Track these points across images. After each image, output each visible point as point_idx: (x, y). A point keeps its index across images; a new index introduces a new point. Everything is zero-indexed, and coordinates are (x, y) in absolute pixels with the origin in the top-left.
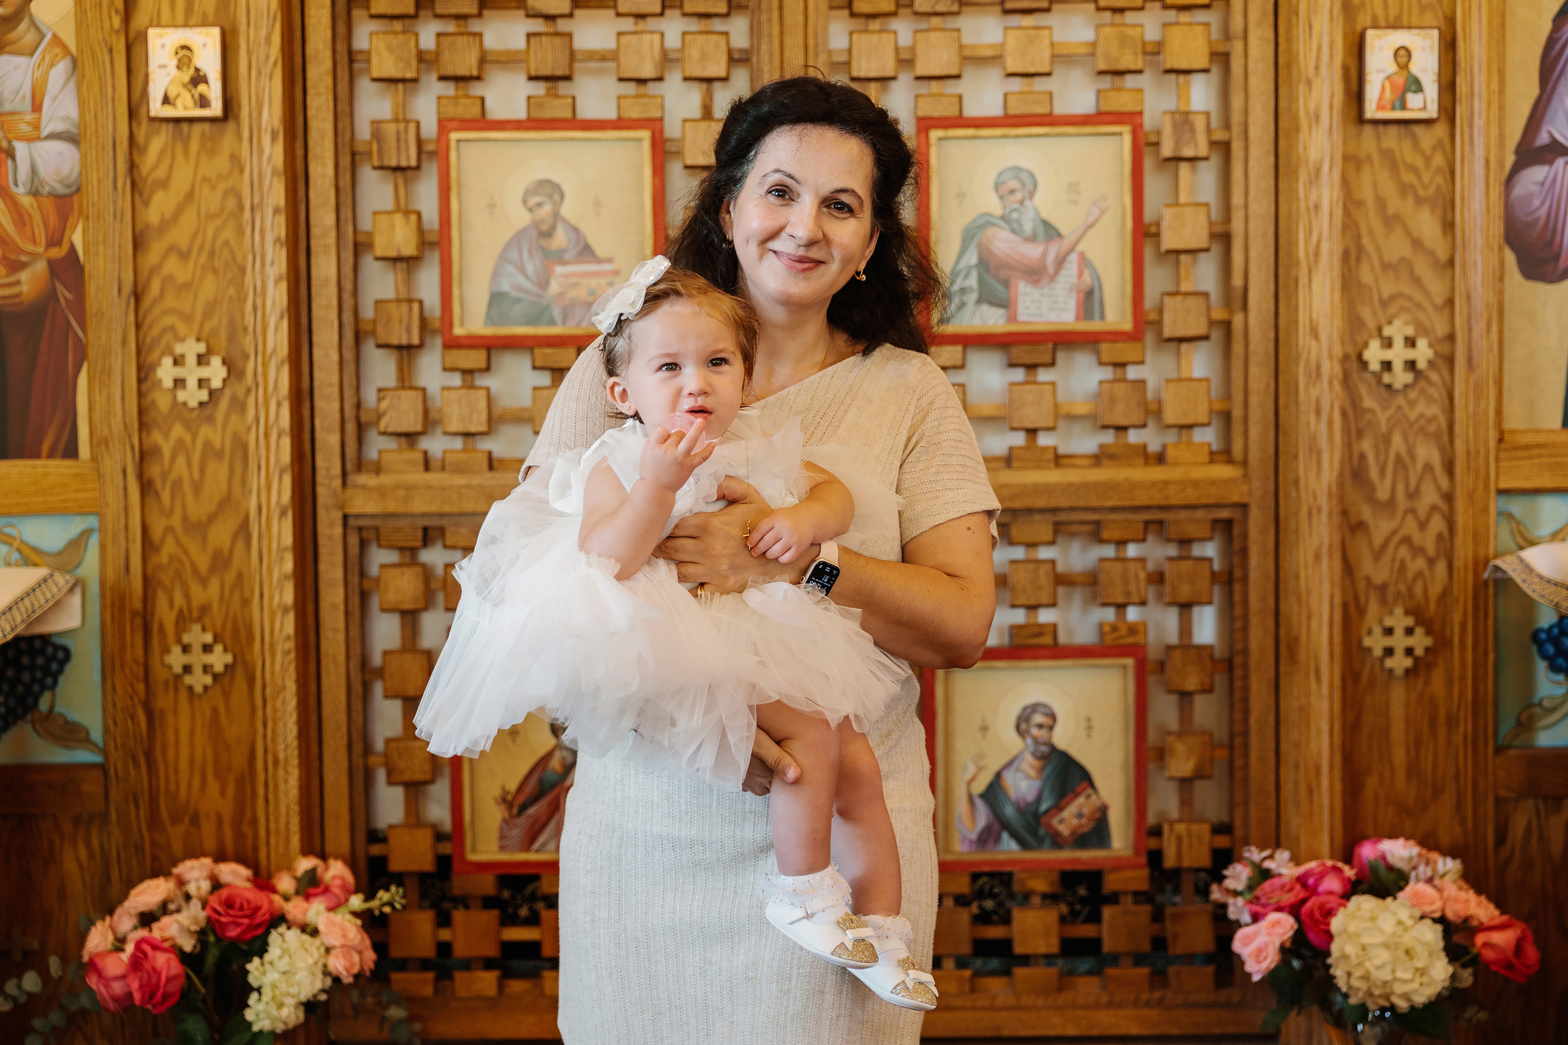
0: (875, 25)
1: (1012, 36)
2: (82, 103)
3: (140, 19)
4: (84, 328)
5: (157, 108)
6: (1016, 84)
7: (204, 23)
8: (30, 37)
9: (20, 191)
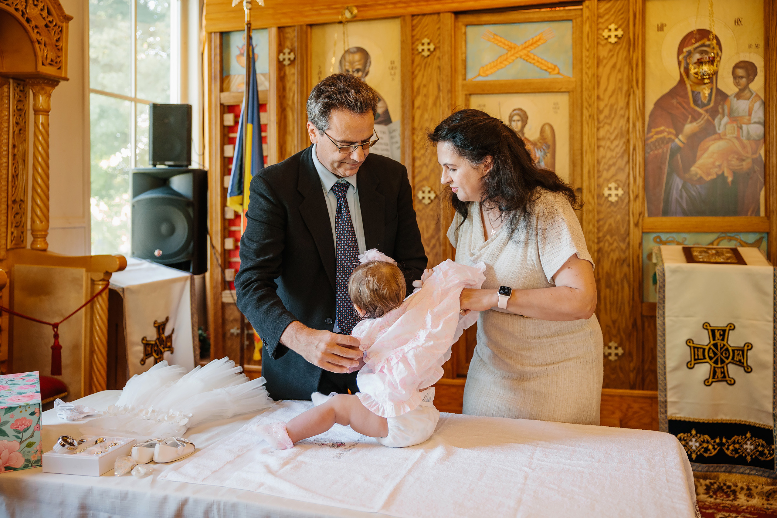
2: (765, 113)
4: (764, 178)
8: (748, 95)
9: (744, 139)
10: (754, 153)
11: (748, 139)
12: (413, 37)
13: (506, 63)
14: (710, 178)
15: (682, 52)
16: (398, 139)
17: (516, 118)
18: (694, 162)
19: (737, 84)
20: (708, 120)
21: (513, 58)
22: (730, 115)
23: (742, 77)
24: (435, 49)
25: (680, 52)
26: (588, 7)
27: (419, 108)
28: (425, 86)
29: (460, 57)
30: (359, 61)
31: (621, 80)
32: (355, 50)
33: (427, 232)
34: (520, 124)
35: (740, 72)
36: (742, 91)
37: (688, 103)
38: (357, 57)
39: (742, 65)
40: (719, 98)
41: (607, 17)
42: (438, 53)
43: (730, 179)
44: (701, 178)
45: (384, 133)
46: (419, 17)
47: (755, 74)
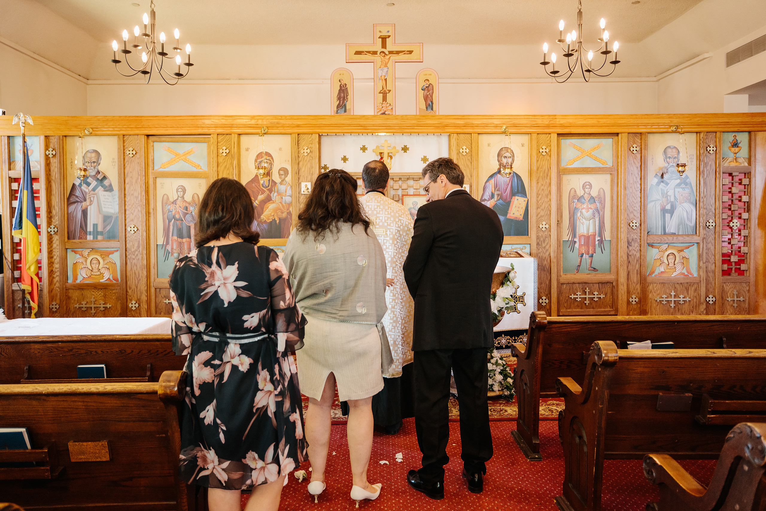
0: (396, 182)
1: (415, 184)
2: (292, 192)
3: (300, 181)
4: (291, 221)
5: (302, 193)
6: (415, 190)
7: (309, 182)
8: (285, 183)
9: (283, 203)
10: (288, 210)
11: (285, 203)
12: (124, 146)
13: (174, 162)
14: (269, 221)
15: (257, 162)
16: (117, 199)
17: (180, 190)
18: (263, 213)
19: (280, 178)
20: (268, 194)
21: (178, 160)
22: (277, 192)
23: (282, 175)
24: (136, 154)
25: (256, 161)
26: (213, 137)
27: (128, 184)
28: (131, 172)
29: (150, 158)
30: (95, 157)
31: (228, 174)
32: (92, 151)
33: (133, 248)
34: (182, 193)
35: (282, 172)
36: (282, 181)
37: (259, 186)
38: (93, 155)
39: (282, 169)
40: (273, 184)
41: (222, 143)
42: (138, 155)
43: (278, 222)
44: (265, 221)
45: (109, 196)
46: (128, 136)
47: (288, 174)
